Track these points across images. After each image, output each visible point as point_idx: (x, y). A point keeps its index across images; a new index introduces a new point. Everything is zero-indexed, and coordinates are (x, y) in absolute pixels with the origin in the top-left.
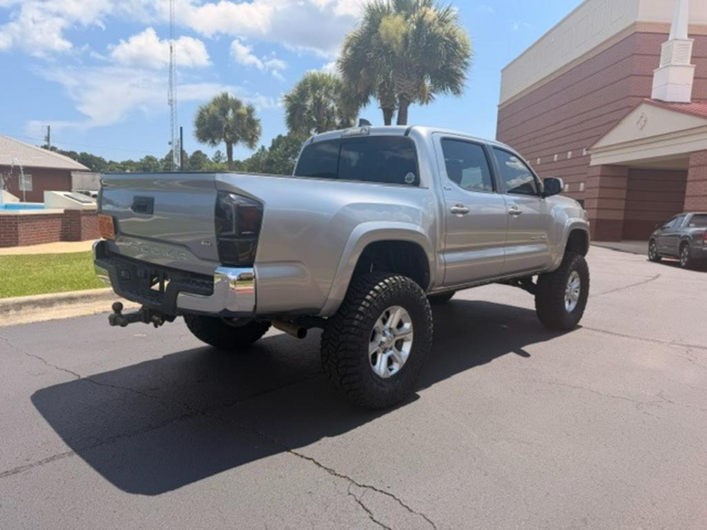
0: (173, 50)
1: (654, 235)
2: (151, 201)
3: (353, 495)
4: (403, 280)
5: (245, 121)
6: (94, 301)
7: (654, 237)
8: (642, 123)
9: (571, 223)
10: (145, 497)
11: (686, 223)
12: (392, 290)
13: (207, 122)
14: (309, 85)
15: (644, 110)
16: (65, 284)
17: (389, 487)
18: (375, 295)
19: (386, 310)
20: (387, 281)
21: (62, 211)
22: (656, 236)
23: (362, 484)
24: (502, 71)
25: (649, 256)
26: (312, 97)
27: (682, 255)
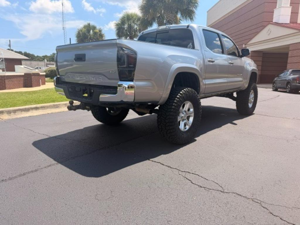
0: (63, 4)
1: (275, 80)
2: (84, 55)
3: (182, 175)
4: (191, 90)
5: (98, 35)
6: (46, 109)
7: (275, 81)
8: (269, 32)
9: (251, 69)
10: (95, 178)
11: (289, 74)
12: (187, 94)
13: (81, 35)
14: (126, 18)
15: (270, 27)
16: (33, 102)
17: (195, 172)
18: (181, 96)
19: (184, 103)
20: (185, 90)
21: (23, 74)
22: (276, 81)
23: (183, 171)
24: (207, 12)
25: (273, 89)
26: (127, 23)
27: (287, 87)
